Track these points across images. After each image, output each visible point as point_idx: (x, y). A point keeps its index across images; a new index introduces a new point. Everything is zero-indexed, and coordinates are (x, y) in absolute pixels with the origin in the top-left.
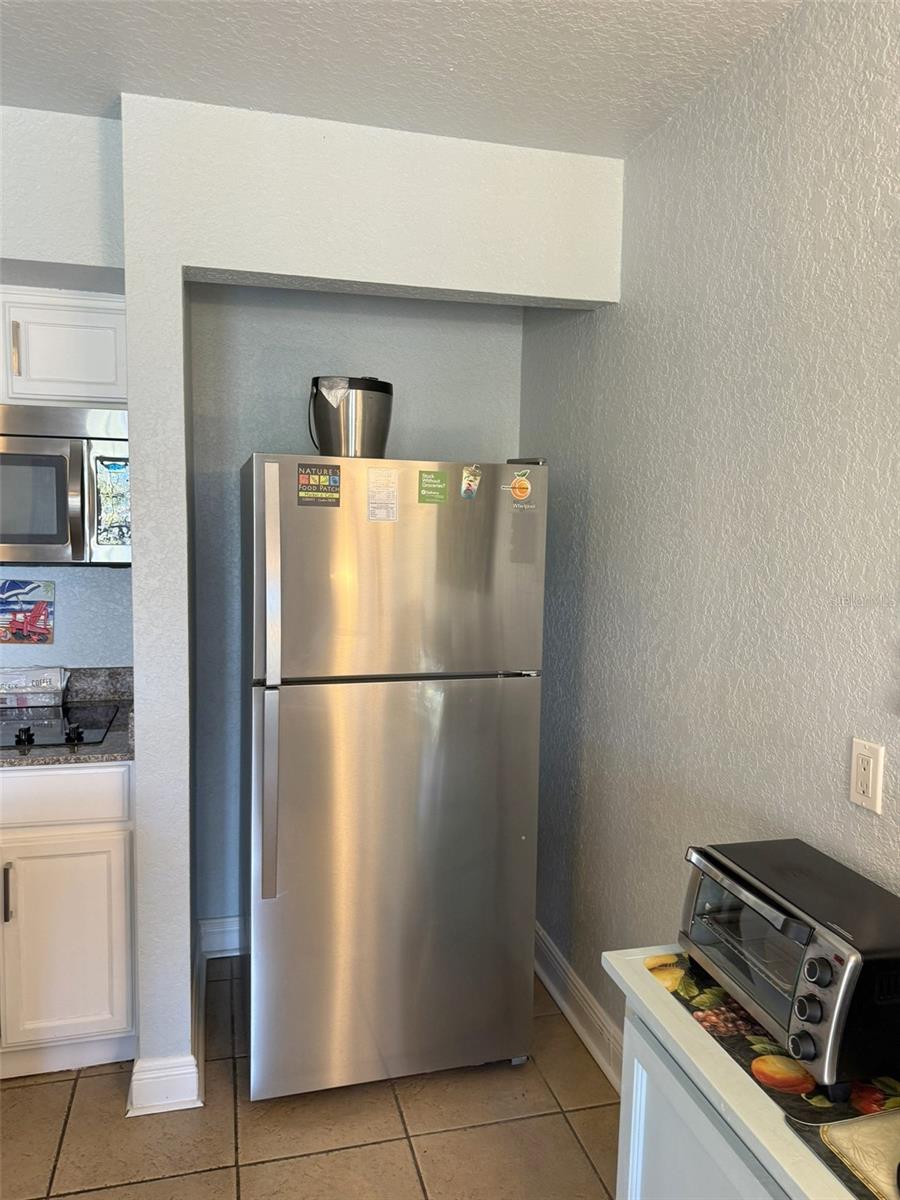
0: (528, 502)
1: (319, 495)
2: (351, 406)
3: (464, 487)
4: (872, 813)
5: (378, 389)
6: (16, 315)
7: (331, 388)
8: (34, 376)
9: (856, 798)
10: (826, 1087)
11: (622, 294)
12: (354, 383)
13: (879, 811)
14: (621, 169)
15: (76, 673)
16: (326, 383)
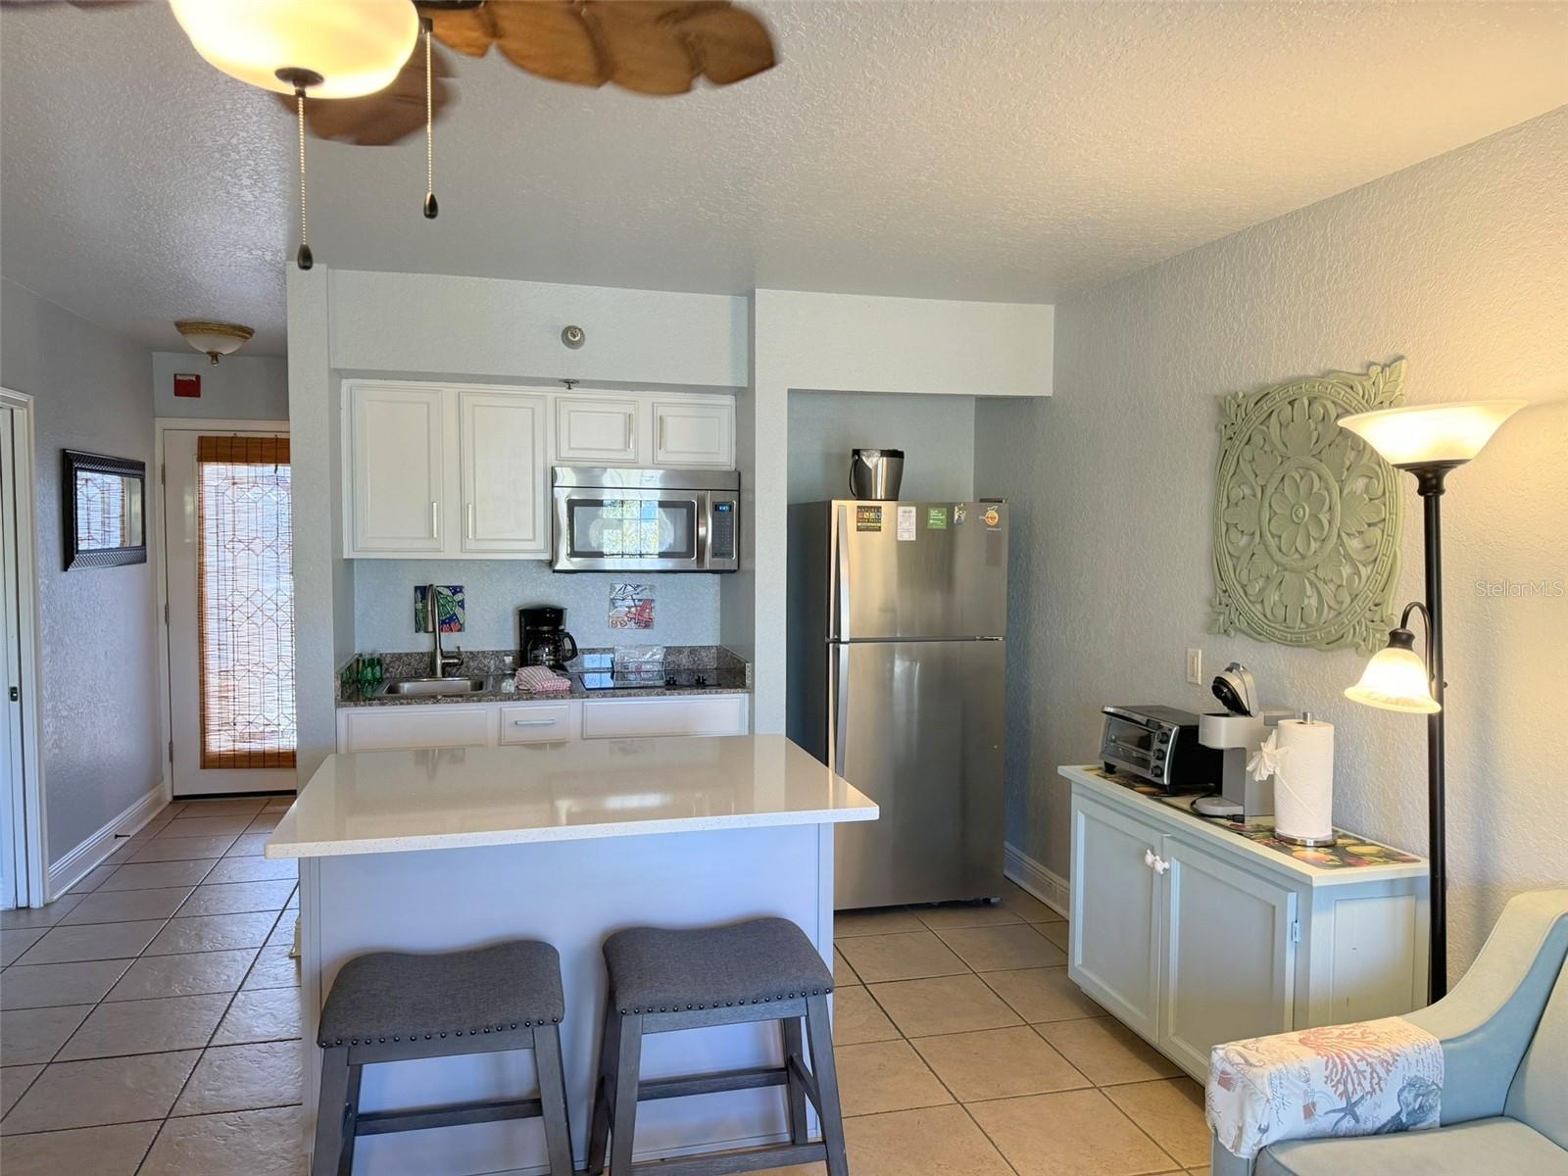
0: (996, 526)
1: (869, 524)
2: (878, 466)
3: (956, 517)
4: (1197, 684)
5: (895, 455)
6: (661, 411)
7: (869, 457)
8: (669, 449)
9: (1190, 679)
10: (1165, 786)
11: (1054, 392)
12: (884, 453)
13: (1200, 683)
14: (1053, 310)
15: (669, 650)
16: (865, 453)
